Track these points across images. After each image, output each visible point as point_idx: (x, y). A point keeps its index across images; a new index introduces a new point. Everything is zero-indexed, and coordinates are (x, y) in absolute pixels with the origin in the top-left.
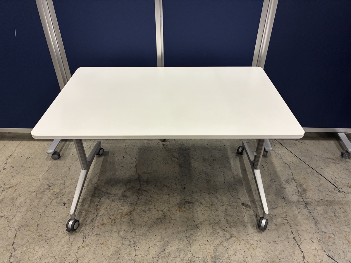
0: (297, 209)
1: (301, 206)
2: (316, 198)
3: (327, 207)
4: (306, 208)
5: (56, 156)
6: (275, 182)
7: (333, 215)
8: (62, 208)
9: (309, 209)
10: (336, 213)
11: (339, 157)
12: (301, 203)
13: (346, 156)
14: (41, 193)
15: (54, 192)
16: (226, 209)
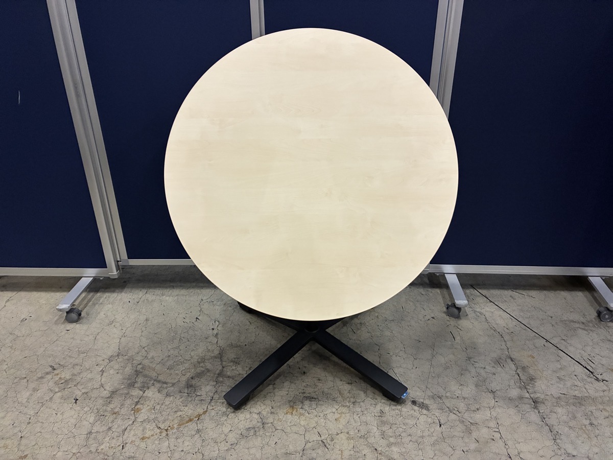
0: (519, 411)
1: (526, 407)
2: (555, 391)
3: (574, 408)
4: (535, 410)
5: (74, 316)
6: (476, 363)
7: (588, 422)
8: (71, 409)
9: (541, 411)
10: (592, 418)
11: (594, 320)
12: (526, 401)
13: (607, 316)
14: (37, 380)
15: (60, 378)
16: (382, 412)
